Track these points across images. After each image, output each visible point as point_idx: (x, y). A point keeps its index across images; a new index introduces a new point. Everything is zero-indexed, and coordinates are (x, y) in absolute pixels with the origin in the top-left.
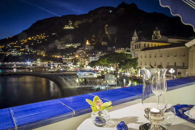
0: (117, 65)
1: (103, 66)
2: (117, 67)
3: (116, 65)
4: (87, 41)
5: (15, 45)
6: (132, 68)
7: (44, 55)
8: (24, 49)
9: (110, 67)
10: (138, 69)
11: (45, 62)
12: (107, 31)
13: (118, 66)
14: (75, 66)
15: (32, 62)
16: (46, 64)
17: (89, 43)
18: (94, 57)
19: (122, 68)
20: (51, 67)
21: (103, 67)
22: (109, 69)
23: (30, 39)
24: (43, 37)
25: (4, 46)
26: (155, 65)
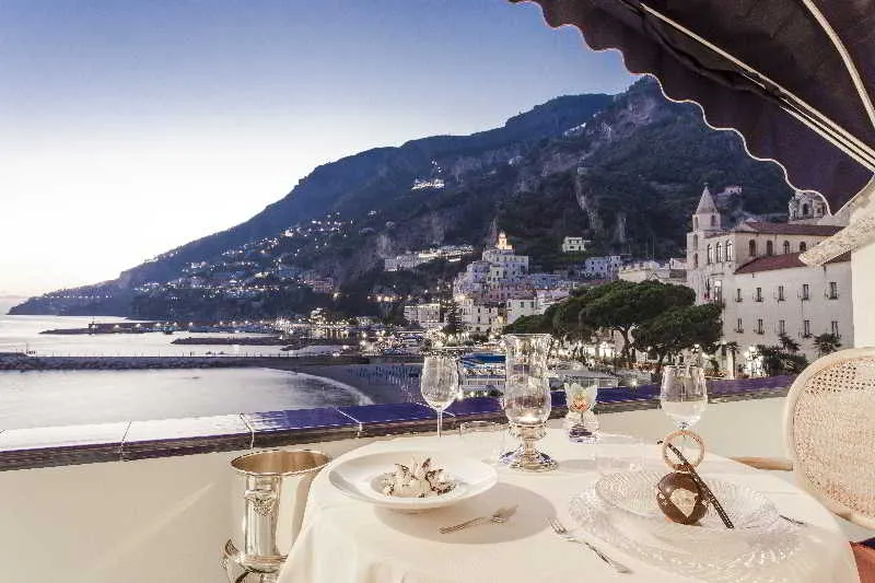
0: (629, 332)
1: (568, 339)
2: (627, 341)
3: (625, 334)
4: (502, 235)
5: (240, 258)
6: (697, 346)
7: (336, 295)
8: (266, 274)
9: (598, 342)
10: (724, 354)
11: (340, 320)
12: (584, 194)
13: (631, 340)
14: (451, 338)
15: (293, 320)
16: (344, 329)
17: (508, 243)
18: (527, 303)
19: (649, 349)
20: (362, 339)
21: (567, 344)
22: (591, 350)
23: (288, 234)
24: (336, 226)
25: (203, 263)
26: (807, 336)
